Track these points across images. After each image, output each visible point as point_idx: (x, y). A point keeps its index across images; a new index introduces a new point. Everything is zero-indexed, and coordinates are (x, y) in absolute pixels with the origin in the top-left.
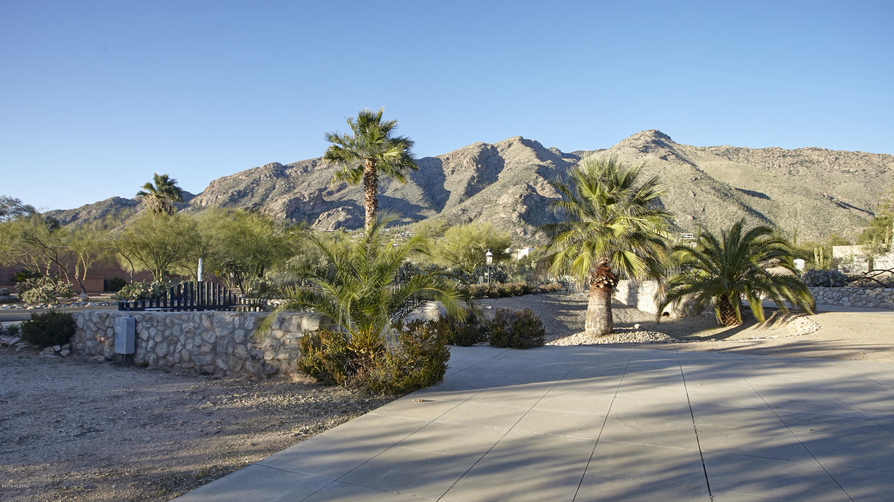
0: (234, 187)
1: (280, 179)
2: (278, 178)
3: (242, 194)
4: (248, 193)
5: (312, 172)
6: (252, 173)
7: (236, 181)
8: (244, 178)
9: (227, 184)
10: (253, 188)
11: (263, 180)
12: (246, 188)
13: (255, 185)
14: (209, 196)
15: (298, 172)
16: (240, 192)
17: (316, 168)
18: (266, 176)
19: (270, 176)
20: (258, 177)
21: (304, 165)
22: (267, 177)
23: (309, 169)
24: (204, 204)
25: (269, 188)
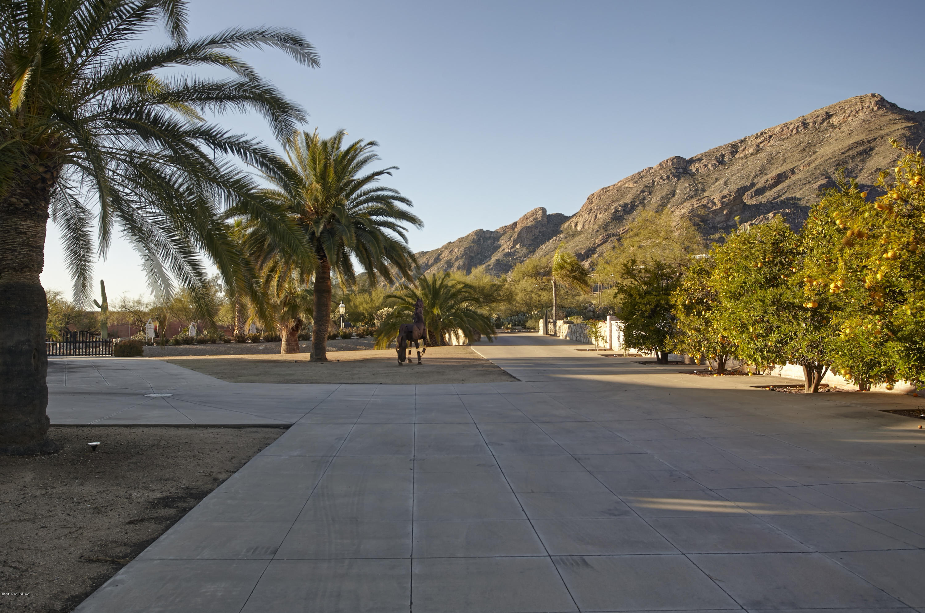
0: (618, 200)
1: (682, 180)
2: (679, 180)
3: (628, 209)
4: (637, 206)
5: (732, 162)
6: (642, 177)
7: (621, 190)
8: (631, 185)
9: (609, 196)
10: (644, 199)
11: (657, 185)
12: (633, 199)
13: (646, 193)
14: (586, 215)
15: (710, 166)
16: (626, 205)
17: (737, 156)
18: (662, 178)
19: (668, 177)
20: (651, 181)
21: (718, 154)
22: (664, 180)
23: (726, 159)
24: (579, 228)
25: (667, 195)
